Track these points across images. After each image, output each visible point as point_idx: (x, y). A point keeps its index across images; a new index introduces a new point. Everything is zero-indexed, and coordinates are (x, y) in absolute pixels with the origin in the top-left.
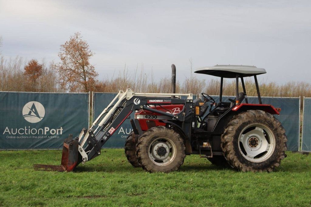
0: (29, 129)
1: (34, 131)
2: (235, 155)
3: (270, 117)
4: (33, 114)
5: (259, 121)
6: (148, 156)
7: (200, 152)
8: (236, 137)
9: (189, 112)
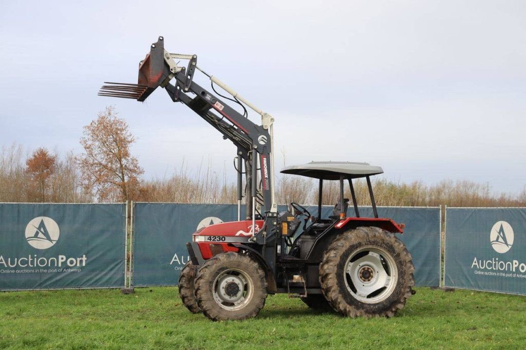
0: (35, 259)
1: (42, 262)
2: (340, 292)
3: (390, 237)
4: (40, 235)
5: (374, 242)
6: (212, 296)
7: (289, 289)
8: (341, 266)
9: (272, 230)
